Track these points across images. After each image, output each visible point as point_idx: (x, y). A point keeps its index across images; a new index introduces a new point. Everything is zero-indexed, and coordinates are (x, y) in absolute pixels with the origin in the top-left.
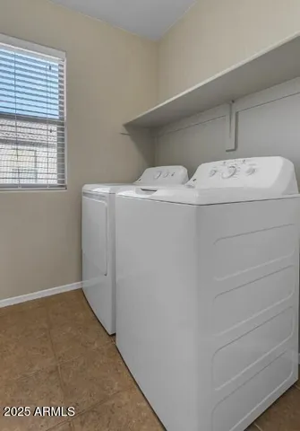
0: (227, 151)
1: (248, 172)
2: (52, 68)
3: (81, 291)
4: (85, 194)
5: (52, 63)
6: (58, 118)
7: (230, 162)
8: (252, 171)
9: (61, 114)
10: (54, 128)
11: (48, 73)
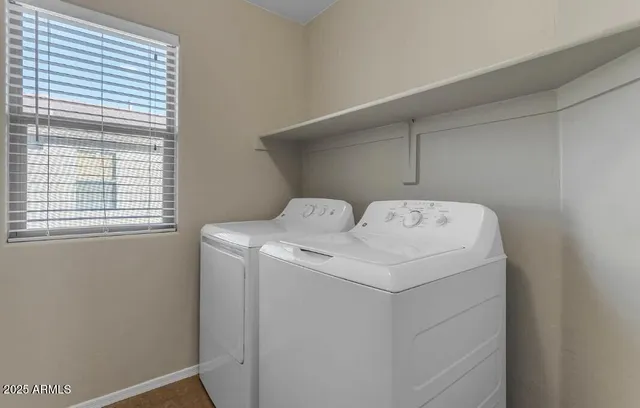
0: (405, 184)
1: (439, 222)
2: (159, 58)
3: (197, 379)
4: (205, 239)
5: (158, 50)
6: (165, 127)
7: (413, 204)
8: (444, 221)
9: (170, 122)
10: (160, 142)
11: (153, 64)
